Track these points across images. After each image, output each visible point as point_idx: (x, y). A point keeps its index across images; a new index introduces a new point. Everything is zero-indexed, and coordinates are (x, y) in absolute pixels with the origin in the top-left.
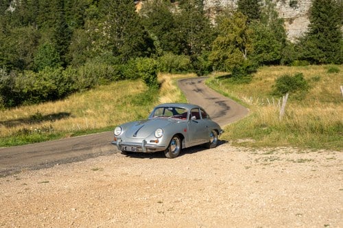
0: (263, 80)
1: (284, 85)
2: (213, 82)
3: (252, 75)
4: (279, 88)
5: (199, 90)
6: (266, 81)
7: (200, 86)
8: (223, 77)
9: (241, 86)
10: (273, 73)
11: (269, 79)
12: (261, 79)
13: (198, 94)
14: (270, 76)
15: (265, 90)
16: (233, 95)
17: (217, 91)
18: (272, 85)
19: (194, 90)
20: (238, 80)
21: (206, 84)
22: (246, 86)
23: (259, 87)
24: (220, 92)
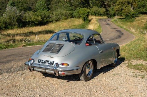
0: (140, 21)
2: (115, 21)
3: (135, 18)
5: (108, 24)
6: (141, 22)
7: (109, 22)
8: (121, 18)
9: (129, 23)
10: (145, 18)
11: (143, 21)
12: (139, 21)
13: (107, 26)
14: (144, 19)
15: (141, 26)
16: (125, 27)
17: (117, 25)
18: (144, 23)
19: (106, 24)
20: (128, 20)
21: (112, 21)
22: (131, 23)
23: (138, 24)
24: (118, 26)
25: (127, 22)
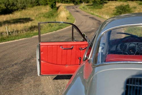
1: (120, 10)
2: (83, 7)
4: (118, 12)
5: (77, 11)
6: (110, 8)
7: (77, 9)
8: (88, 5)
10: (112, 4)
11: (111, 7)
12: (107, 7)
13: (77, 13)
14: (111, 6)
15: (110, 12)
16: (96, 14)
17: (87, 12)
18: (113, 10)
19: (75, 11)
20: (96, 7)
21: (80, 8)
22: (100, 10)
23: (106, 11)
24: (89, 13)
25: (96, 9)
